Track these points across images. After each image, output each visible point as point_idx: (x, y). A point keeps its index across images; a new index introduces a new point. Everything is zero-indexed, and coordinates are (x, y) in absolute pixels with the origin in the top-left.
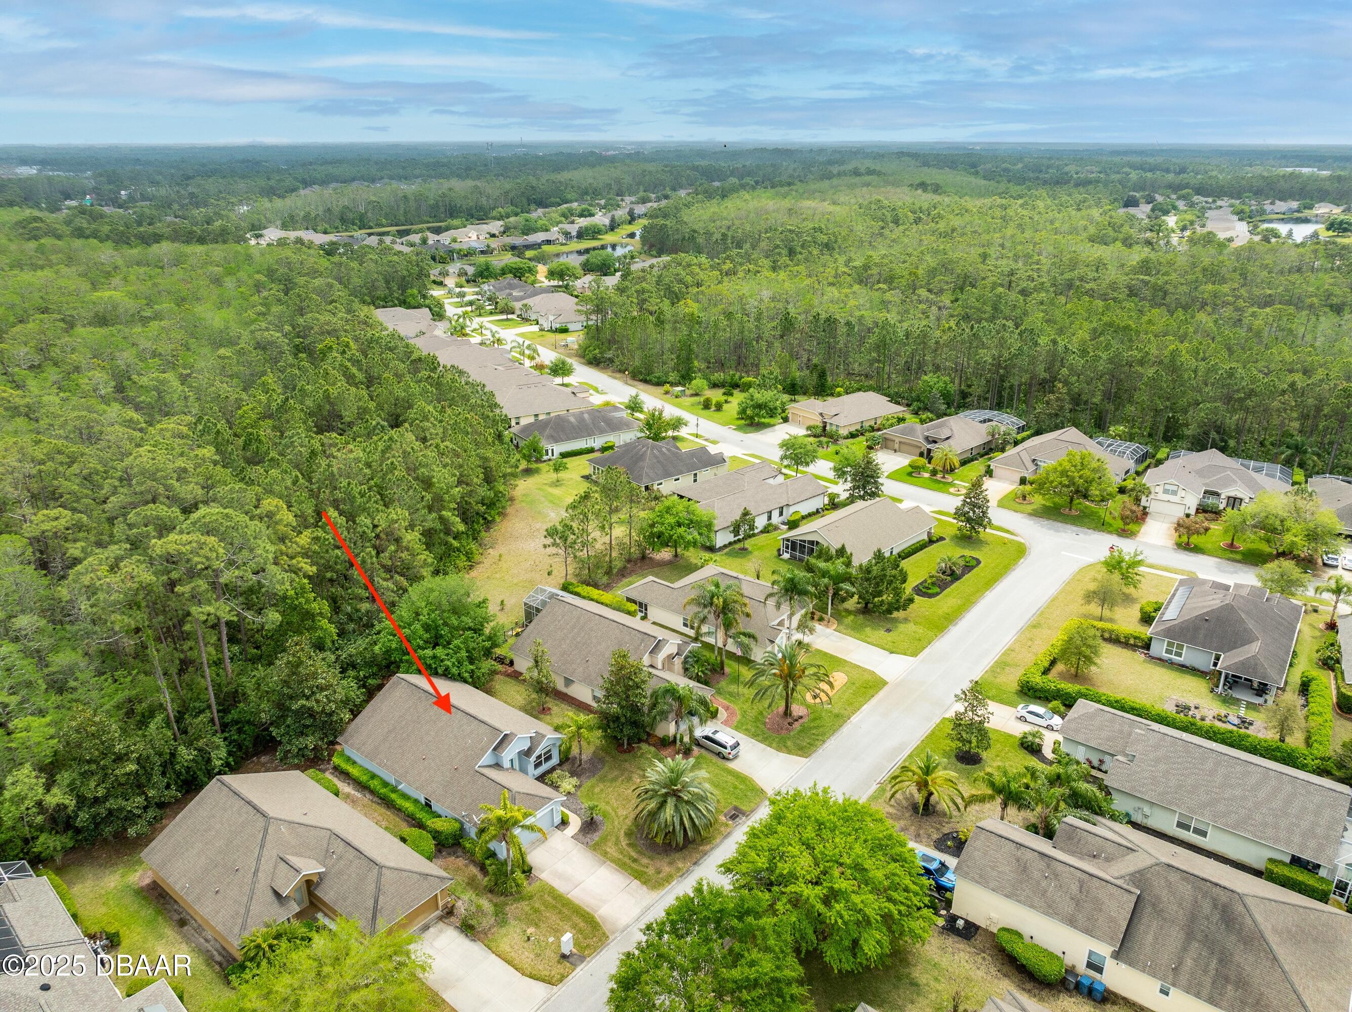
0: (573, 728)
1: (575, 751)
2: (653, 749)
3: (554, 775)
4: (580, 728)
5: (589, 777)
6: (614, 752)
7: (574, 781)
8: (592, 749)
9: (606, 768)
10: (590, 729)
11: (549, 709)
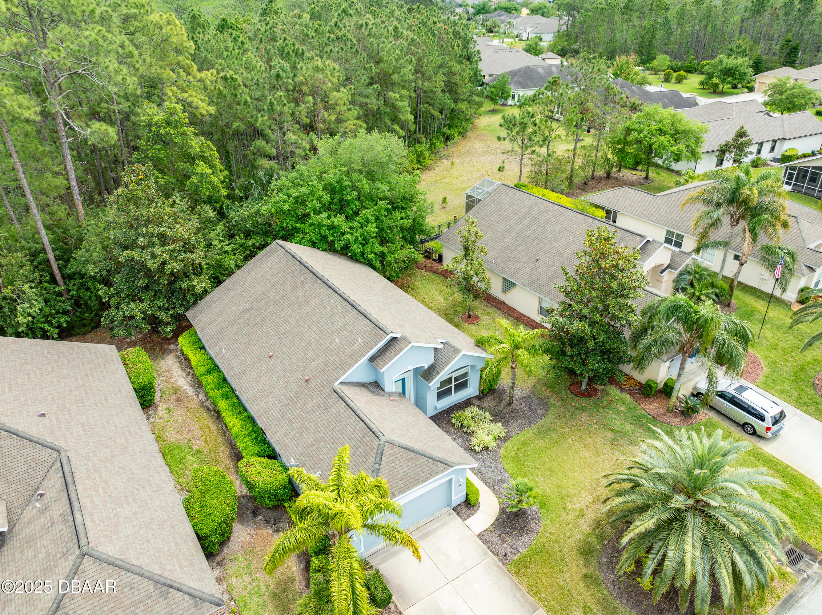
0: (507, 346)
1: (505, 380)
2: (627, 397)
3: (468, 413)
4: (516, 347)
5: (521, 427)
6: (565, 393)
7: (498, 428)
8: (532, 381)
9: (551, 416)
10: (533, 350)
11: (477, 317)
